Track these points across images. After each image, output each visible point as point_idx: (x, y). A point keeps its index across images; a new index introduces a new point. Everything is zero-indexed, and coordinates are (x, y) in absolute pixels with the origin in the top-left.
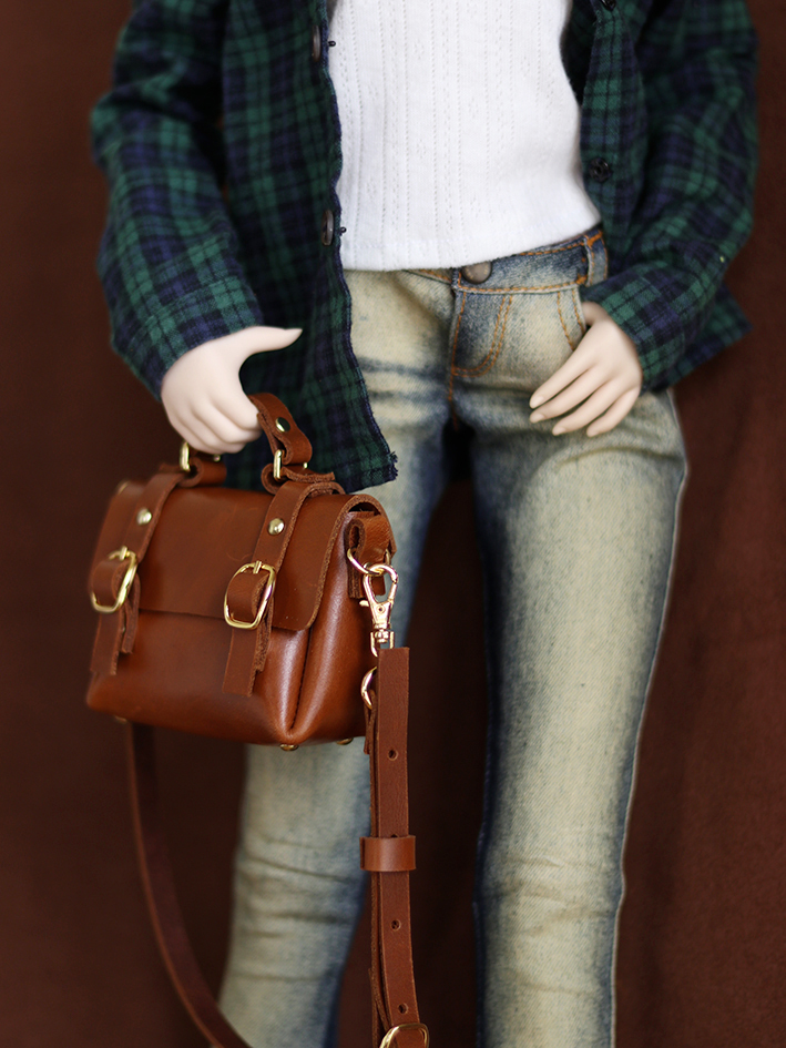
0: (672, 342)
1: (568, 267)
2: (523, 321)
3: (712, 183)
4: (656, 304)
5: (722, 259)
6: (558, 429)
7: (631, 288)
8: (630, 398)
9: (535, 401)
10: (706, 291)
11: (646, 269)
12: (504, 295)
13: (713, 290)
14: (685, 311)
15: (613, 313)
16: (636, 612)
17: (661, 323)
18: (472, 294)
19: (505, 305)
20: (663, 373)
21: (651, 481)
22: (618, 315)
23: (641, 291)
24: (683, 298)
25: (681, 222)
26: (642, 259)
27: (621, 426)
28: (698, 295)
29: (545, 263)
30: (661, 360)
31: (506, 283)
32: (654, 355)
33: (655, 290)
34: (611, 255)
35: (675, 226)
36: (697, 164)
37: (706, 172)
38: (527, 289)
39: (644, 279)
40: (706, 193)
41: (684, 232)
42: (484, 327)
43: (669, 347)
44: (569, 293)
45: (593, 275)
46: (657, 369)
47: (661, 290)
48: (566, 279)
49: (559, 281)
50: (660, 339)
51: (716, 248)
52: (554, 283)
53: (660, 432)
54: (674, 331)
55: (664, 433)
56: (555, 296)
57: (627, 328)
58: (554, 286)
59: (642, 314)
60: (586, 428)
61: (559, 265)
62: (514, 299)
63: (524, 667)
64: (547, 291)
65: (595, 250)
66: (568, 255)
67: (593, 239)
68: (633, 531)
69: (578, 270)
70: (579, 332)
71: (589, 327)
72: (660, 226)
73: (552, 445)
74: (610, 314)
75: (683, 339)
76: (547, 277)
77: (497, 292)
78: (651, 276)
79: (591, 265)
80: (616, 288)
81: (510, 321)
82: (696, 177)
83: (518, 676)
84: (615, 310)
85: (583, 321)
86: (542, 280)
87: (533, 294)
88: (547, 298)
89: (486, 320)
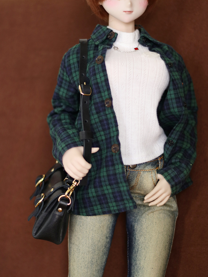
0: (179, 185)
1: (155, 165)
2: (143, 178)
3: (189, 145)
4: (176, 176)
5: (191, 165)
6: (150, 205)
7: (170, 172)
8: (168, 197)
9: (146, 198)
10: (187, 173)
11: (173, 166)
12: (139, 172)
13: (189, 173)
14: (182, 178)
16: (166, 250)
17: (176, 181)
18: (131, 171)
19: (139, 174)
21: (170, 217)
22: (167, 178)
23: (172, 172)
24: (182, 175)
25: (181, 154)
26: (172, 164)
27: (165, 205)
28: (186, 174)
29: (149, 164)
30: (176, 189)
31: (140, 169)
32: (174, 188)
33: (176, 172)
35: (180, 155)
36: (185, 140)
37: (187, 142)
38: (144, 170)
39: (173, 169)
40: (187, 148)
41: (182, 157)
42: (134, 179)
43: (178, 186)
44: (154, 171)
45: (160, 167)
46: (175, 192)
47: (177, 172)
48: (154, 168)
49: (152, 169)
50: (176, 185)
51: (190, 162)
52: (151, 169)
54: (179, 182)
55: (174, 206)
56: (151, 172)
57: (169, 181)
58: (151, 170)
59: (172, 178)
60: (156, 205)
61: (152, 165)
62: (141, 173)
63: (138, 262)
64: (149, 171)
65: (161, 161)
66: (154, 163)
67: (161, 158)
68: (166, 230)
69: (157, 166)
70: (156, 181)
71: (159, 180)
72: (176, 155)
73: (147, 208)
74: (165, 178)
75: (182, 184)
77: (137, 171)
78: (174, 168)
79: (160, 164)
80: (166, 171)
81: (140, 178)
82: (185, 143)
83: (136, 264)
84: (166, 177)
85: (157, 179)
86: (148, 168)
87: (146, 172)
88: (149, 173)
89: (134, 177)
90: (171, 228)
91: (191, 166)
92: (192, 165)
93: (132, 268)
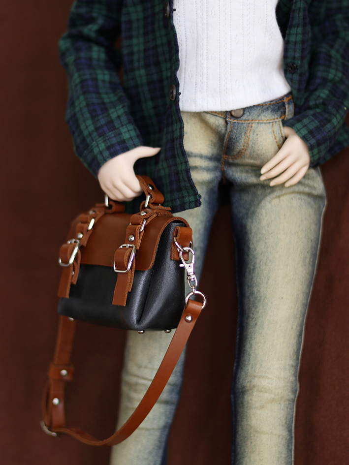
0: (324, 145)
1: (277, 111)
2: (257, 135)
3: (340, 75)
4: (317, 128)
5: (345, 108)
6: (272, 184)
7: (306, 121)
8: (304, 170)
9: (263, 171)
10: (338, 122)
11: (312, 112)
12: (249, 123)
13: (341, 122)
14: (329, 131)
15: (298, 132)
16: (305, 265)
17: (319, 137)
18: (235, 123)
19: (249, 128)
20: (319, 159)
21: (312, 207)
22: (300, 133)
24: (329, 126)
25: (326, 92)
26: (310, 108)
27: (300, 183)
28: (335, 124)
29: (267, 109)
30: (319, 153)
31: (250, 118)
32: (316, 151)
33: (317, 122)
34: (296, 106)
35: (324, 93)
36: (333, 66)
37: (337, 70)
38: (259, 120)
39: (311, 117)
40: (337, 79)
41: (328, 96)
42: (240, 137)
43: (322, 147)
44: (278, 123)
45: (288, 115)
46: (316, 157)
47: (319, 122)
48: (276, 117)
49: (273, 117)
50: (319, 144)
51: (343, 103)
52: (271, 118)
53: (316, 185)
54: (325, 140)
55: (318, 186)
56: (271, 124)
57: (304, 138)
58: (271, 120)
59: (311, 132)
60: (284, 183)
61: (273, 110)
62: (253, 125)
63: (255, 290)
64: (268, 122)
65: (289, 104)
66: (277, 106)
67: (288, 99)
68: (304, 229)
69: (282, 113)
70: (282, 140)
71: (286, 138)
72: (317, 93)
73: (268, 191)
74: (297, 132)
75: (328, 144)
76: (268, 116)
77: (246, 122)
78: (314, 115)
79: (287, 110)
80: (299, 121)
81: (251, 135)
82: (333, 72)
83: (252, 293)
84: (299, 130)
85: (284, 135)
86: (266, 117)
87: (262, 123)
88: (268, 125)
89: (241, 134)
90: (313, 227)
91: (345, 111)
92: (347, 108)
93: (246, 301)
